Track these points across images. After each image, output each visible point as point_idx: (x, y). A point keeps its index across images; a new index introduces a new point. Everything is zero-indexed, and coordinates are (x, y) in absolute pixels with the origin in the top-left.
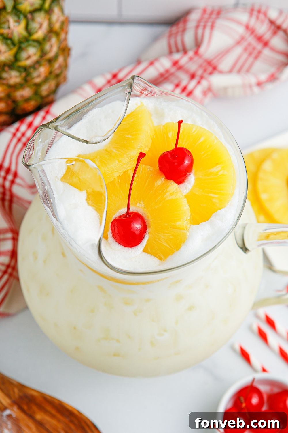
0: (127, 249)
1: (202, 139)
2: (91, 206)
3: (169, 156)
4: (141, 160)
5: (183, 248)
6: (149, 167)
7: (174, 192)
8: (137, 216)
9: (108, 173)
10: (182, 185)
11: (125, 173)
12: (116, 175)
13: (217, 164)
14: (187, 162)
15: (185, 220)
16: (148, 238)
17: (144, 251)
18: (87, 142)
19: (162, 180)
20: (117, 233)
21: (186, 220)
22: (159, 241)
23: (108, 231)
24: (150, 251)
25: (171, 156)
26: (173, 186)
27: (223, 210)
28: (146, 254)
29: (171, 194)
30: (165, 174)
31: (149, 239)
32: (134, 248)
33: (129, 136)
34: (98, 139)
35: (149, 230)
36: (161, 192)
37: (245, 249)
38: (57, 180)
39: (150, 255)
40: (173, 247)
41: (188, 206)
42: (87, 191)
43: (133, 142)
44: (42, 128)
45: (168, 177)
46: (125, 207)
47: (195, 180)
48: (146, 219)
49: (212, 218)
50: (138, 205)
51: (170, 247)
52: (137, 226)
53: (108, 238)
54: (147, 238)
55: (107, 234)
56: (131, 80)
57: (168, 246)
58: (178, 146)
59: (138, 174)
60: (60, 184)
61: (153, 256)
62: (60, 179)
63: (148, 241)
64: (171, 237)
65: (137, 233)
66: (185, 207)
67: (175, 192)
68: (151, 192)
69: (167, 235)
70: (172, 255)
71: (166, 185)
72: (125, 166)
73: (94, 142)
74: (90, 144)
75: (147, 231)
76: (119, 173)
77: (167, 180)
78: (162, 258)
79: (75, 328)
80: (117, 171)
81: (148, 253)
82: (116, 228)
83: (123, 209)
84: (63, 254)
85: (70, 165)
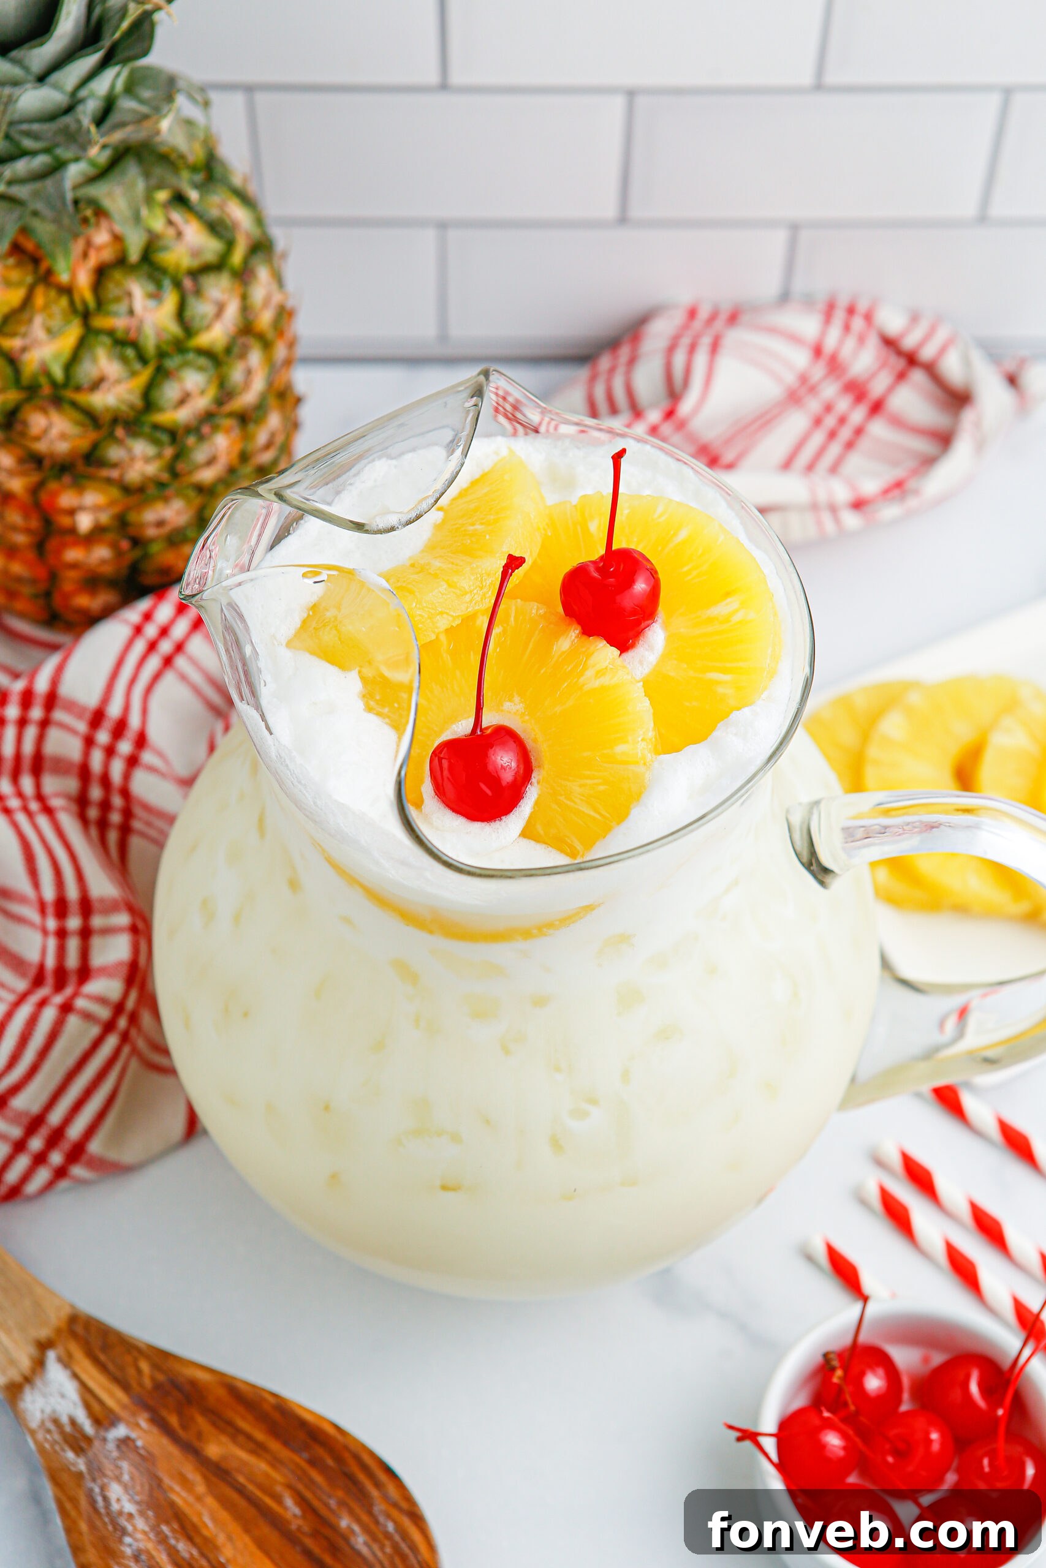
0: (477, 826)
1: (683, 535)
2: (374, 714)
3: (592, 569)
4: (511, 575)
5: (635, 812)
6: (535, 605)
7: (606, 668)
8: (505, 735)
9: (420, 615)
10: (629, 655)
11: (468, 620)
12: (443, 623)
13: (728, 594)
14: (640, 586)
15: (640, 739)
16: (536, 796)
17: (527, 833)
18: (359, 527)
19: (573, 638)
20: (448, 778)
21: (642, 740)
22: (569, 803)
23: (422, 782)
24: (542, 832)
25: (598, 569)
26: (603, 652)
27: (746, 711)
28: (533, 843)
29: (600, 673)
30: (579, 622)
31: (538, 798)
32: (496, 825)
33: (478, 527)
34: (393, 520)
35: (539, 775)
36: (569, 669)
37: (819, 871)
38: (276, 644)
39: (544, 846)
40: (608, 815)
41: (646, 703)
42: (360, 672)
43: (487, 537)
44: (238, 496)
45: (589, 630)
46: (469, 717)
47: (669, 640)
48: (529, 744)
49: (717, 733)
50: (507, 705)
51: (598, 817)
52: (505, 760)
53: (422, 802)
54: (532, 794)
55: (420, 790)
56: (482, 378)
57: (592, 813)
58: (615, 547)
59: (505, 625)
60: (285, 654)
61: (550, 848)
62: (284, 644)
63: (536, 803)
64: (602, 788)
65: (507, 777)
66: (641, 706)
67: (611, 666)
68: (542, 671)
69: (589, 782)
70: (604, 837)
71: (584, 650)
72: (468, 598)
73: (381, 526)
74: (367, 532)
75: (532, 776)
76: (450, 618)
77: (585, 637)
78: (578, 852)
79: (327, 1108)
80: (447, 613)
81: (537, 839)
82: (445, 763)
83: (464, 722)
84: (294, 884)
85: (315, 582)
